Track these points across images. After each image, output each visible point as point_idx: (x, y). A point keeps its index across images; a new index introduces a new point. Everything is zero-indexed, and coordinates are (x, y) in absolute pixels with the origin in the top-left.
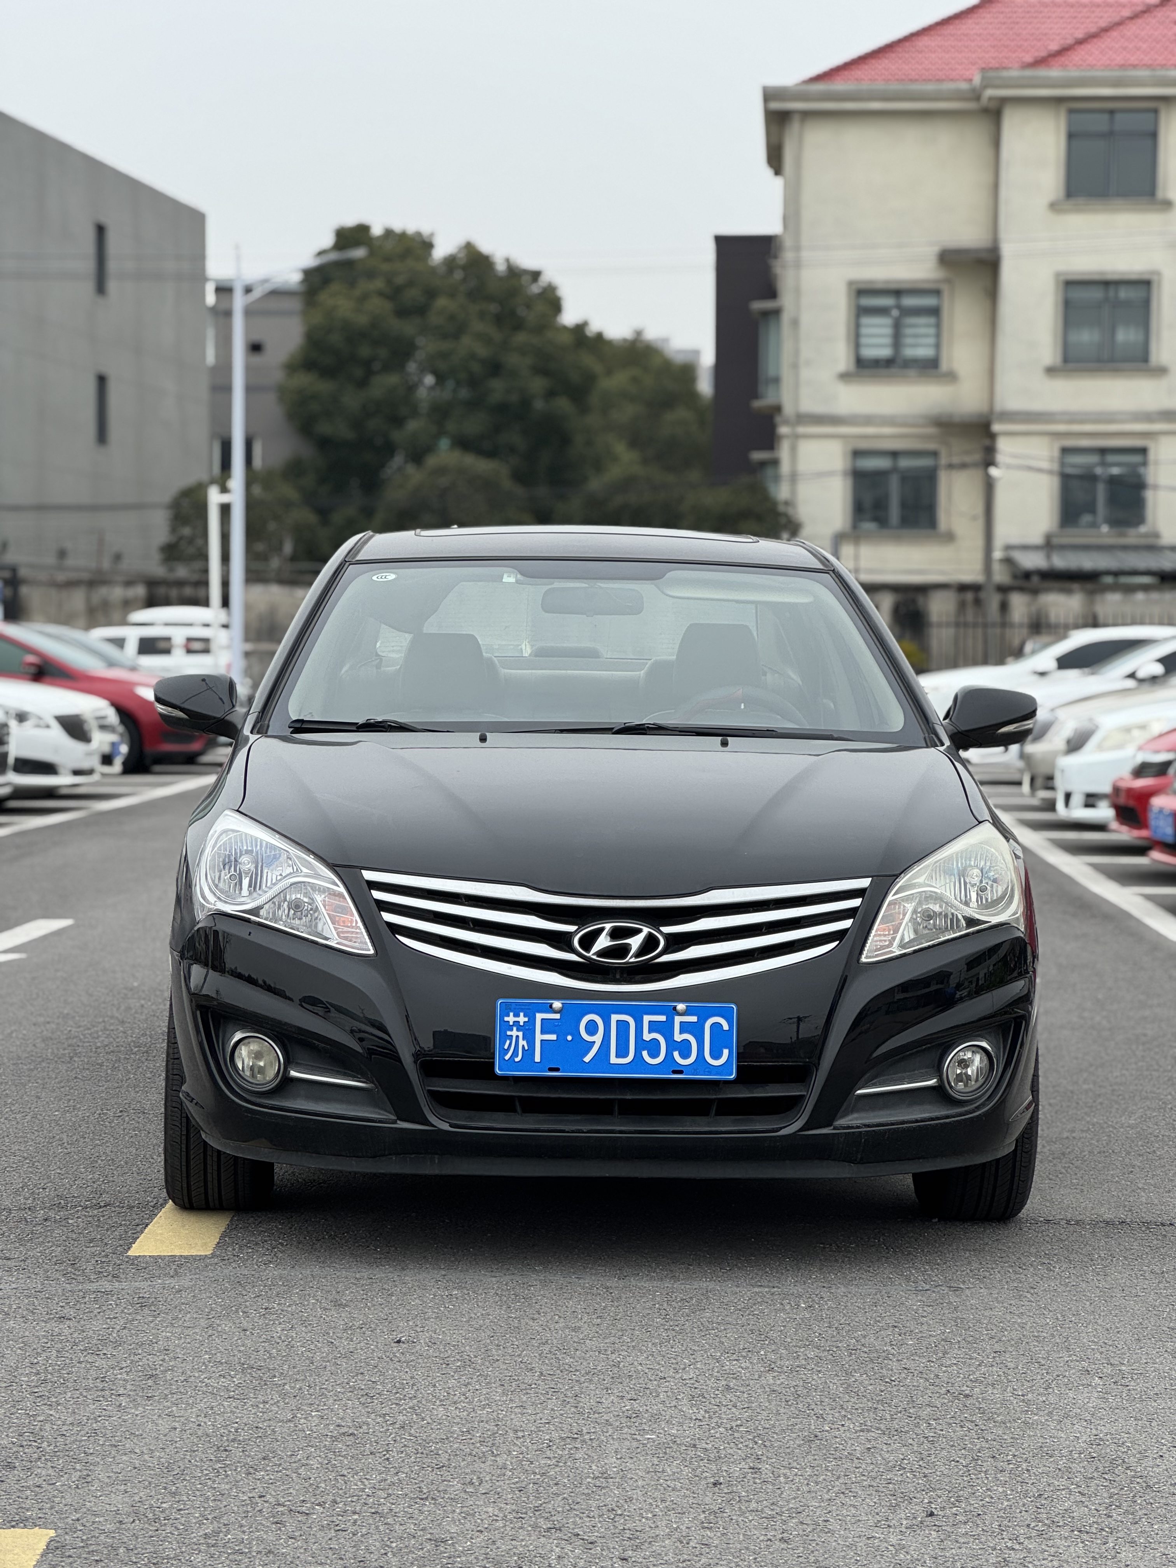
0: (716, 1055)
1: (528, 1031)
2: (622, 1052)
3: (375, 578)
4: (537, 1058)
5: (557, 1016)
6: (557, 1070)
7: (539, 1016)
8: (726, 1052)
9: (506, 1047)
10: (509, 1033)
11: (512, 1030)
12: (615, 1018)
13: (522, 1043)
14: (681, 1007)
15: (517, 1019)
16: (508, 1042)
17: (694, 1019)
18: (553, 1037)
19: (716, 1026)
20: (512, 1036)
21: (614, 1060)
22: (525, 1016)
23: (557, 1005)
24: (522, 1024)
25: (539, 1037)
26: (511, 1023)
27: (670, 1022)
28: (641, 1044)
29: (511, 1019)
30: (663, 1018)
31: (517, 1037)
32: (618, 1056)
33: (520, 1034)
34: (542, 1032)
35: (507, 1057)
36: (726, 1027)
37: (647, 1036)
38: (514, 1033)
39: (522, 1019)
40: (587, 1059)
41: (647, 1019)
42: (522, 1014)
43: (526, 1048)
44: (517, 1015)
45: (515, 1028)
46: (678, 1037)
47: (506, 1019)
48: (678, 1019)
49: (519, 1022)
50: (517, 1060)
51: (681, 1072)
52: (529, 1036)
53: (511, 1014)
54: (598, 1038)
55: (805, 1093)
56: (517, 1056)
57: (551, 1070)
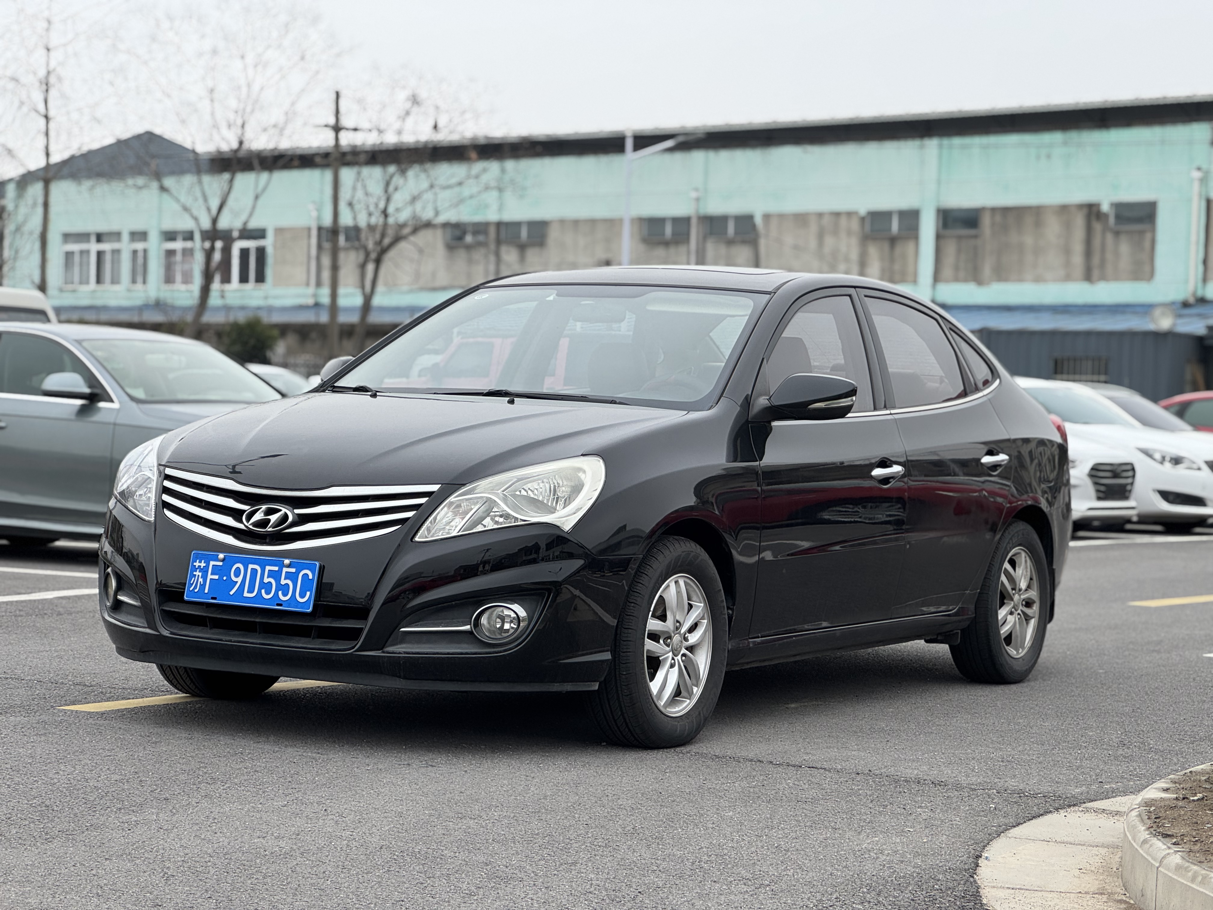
0: (302, 596)
1: (204, 571)
2: (251, 591)
4: (206, 591)
5: (221, 564)
6: (216, 599)
7: (212, 563)
8: (308, 593)
9: (192, 582)
11: (196, 571)
12: (251, 567)
13: (201, 580)
14: (287, 562)
15: (200, 564)
16: (193, 579)
17: (293, 570)
18: (216, 577)
19: (306, 575)
20: (195, 575)
21: (246, 594)
22: (204, 563)
23: (221, 556)
24: (202, 567)
25: (210, 577)
26: (197, 567)
27: (280, 572)
28: (263, 585)
30: (276, 568)
31: (199, 576)
32: (248, 592)
34: (212, 574)
35: (191, 589)
36: (311, 577)
37: (266, 580)
41: (268, 568)
43: (202, 583)
46: (283, 582)
47: (195, 564)
48: (285, 570)
50: (196, 591)
51: (281, 605)
52: (205, 576)
53: (198, 561)
54: (239, 580)
55: (364, 627)
56: (196, 589)
57: (212, 598)
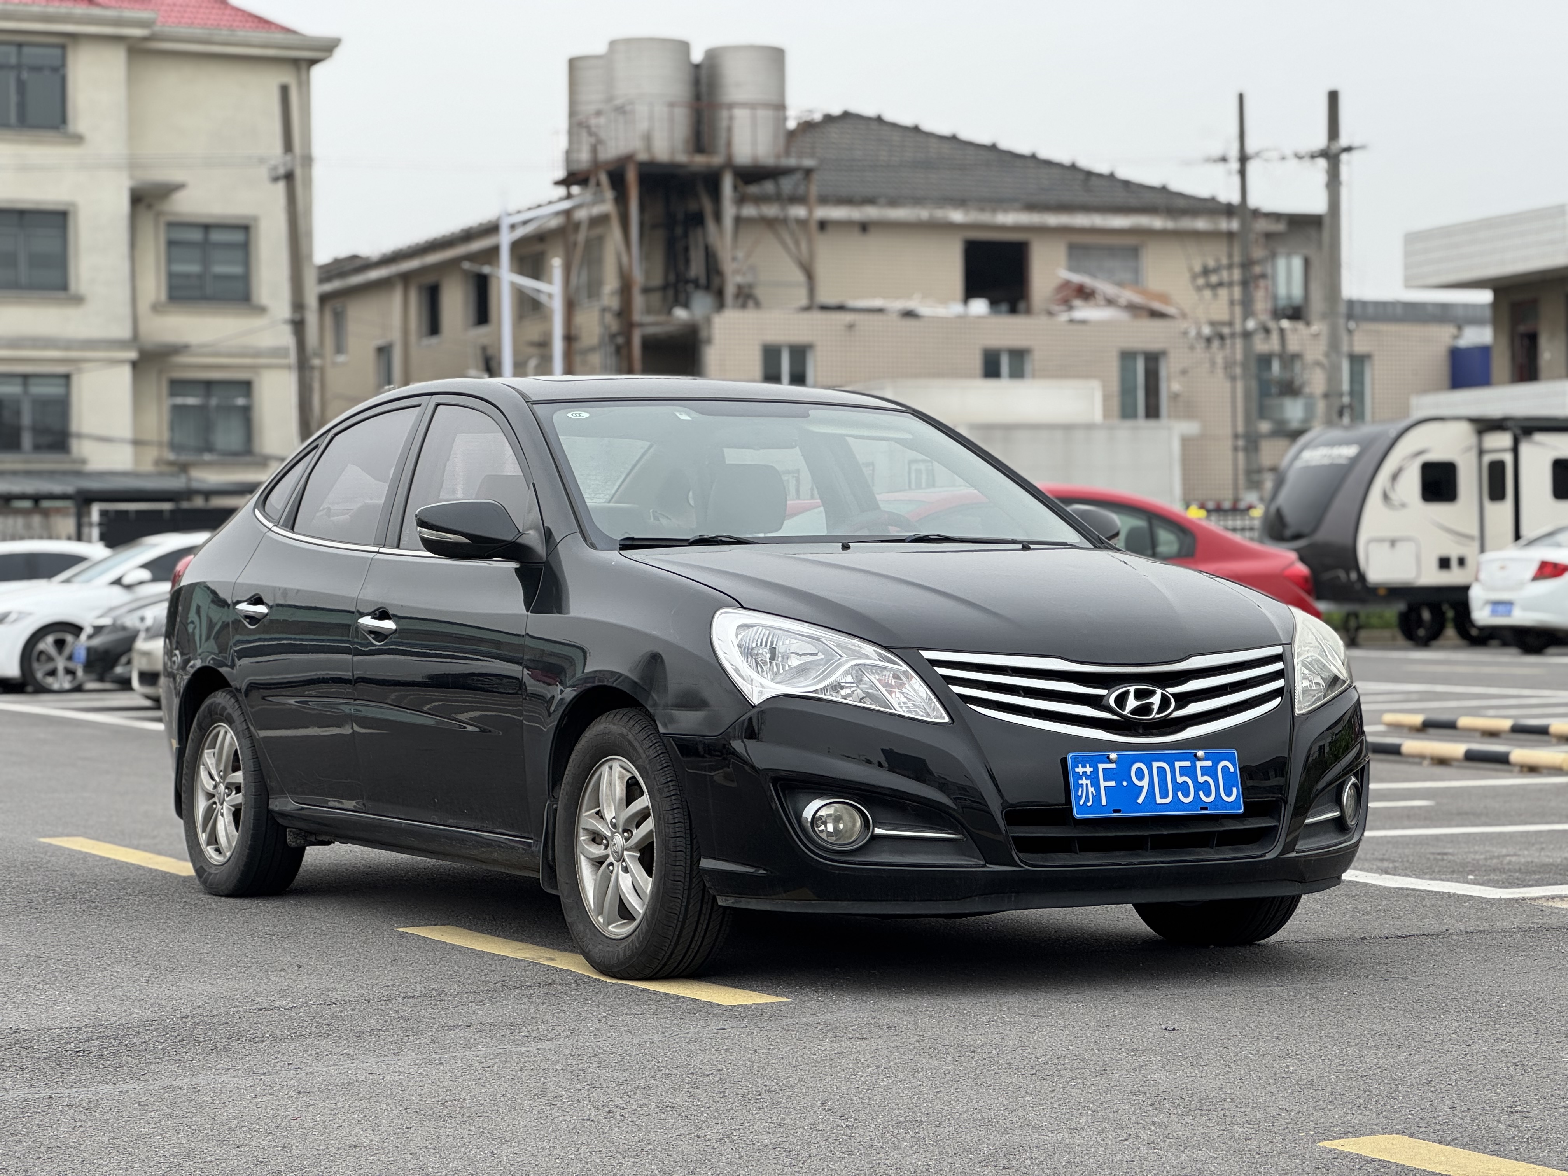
0: (1229, 794)
1: (1094, 778)
2: (1164, 795)
3: (570, 415)
4: (1104, 803)
5: (1113, 766)
6: (1119, 811)
7: (1101, 766)
8: (1235, 790)
9: (1080, 794)
10: (1080, 782)
11: (1082, 779)
12: (1155, 765)
13: (1091, 790)
14: (1200, 753)
15: (1084, 770)
16: (1080, 790)
17: (1209, 763)
18: (1113, 783)
19: (1225, 768)
20: (1082, 784)
21: (1159, 801)
22: (1090, 767)
23: (1113, 756)
24: (1089, 773)
25: (1103, 784)
26: (1081, 774)
27: (1194, 766)
28: (1177, 787)
29: (1080, 770)
30: (1188, 764)
31: (1087, 784)
32: (1161, 797)
33: (1089, 782)
34: (1105, 780)
35: (1081, 803)
36: (1232, 770)
37: (1180, 780)
38: (1084, 781)
39: (1089, 770)
40: (1140, 801)
41: (1178, 764)
42: (1088, 765)
43: (1095, 794)
44: (1084, 767)
45: (1084, 778)
46: (1201, 779)
47: (1077, 770)
48: (1199, 764)
49: (1086, 772)
50: (1089, 804)
51: (1205, 808)
52: (1096, 785)
53: (1080, 766)
54: (1145, 783)
55: (1278, 824)
56: (1089, 802)
57: (1115, 811)
